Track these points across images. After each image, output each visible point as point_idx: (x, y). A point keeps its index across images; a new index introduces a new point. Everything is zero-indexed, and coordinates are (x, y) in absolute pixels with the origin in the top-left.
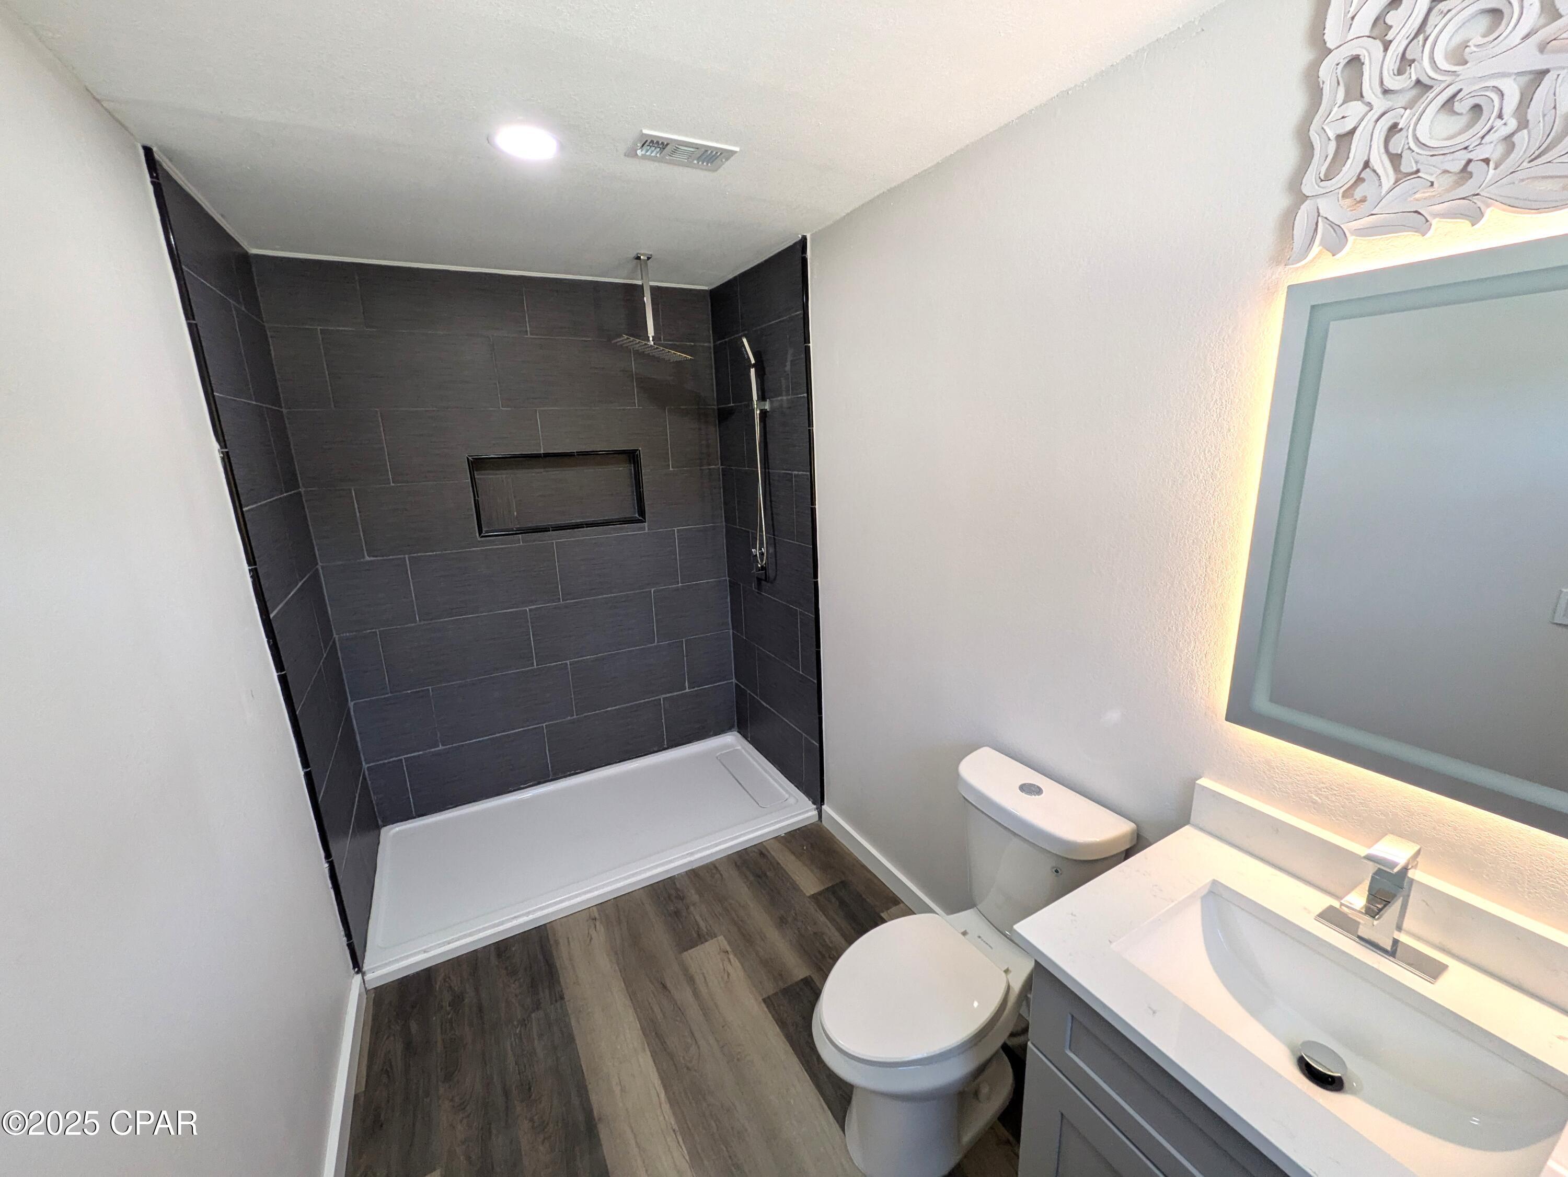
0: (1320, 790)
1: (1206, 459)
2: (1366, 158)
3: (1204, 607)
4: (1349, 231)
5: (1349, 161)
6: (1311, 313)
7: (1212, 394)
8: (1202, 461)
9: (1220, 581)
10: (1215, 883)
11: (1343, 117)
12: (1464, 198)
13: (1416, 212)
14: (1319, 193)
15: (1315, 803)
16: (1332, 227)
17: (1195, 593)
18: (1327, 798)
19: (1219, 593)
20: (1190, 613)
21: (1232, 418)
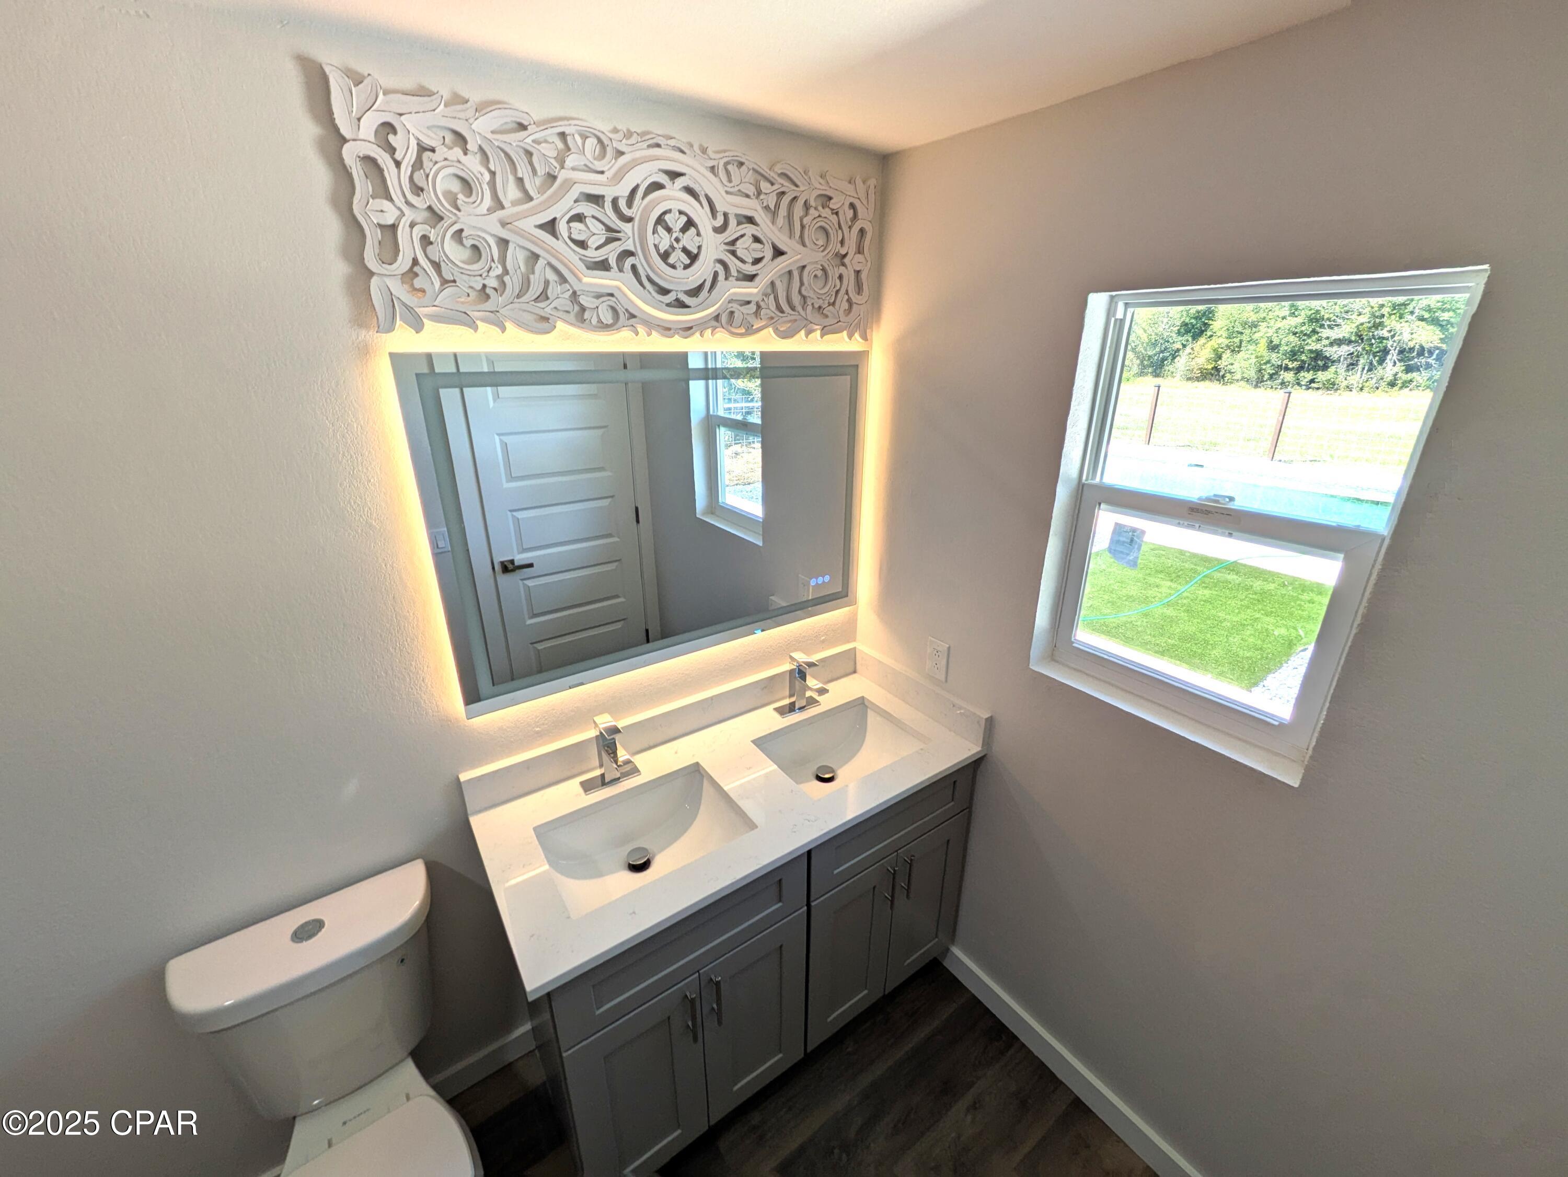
0: (538, 722)
1: (354, 510)
2: (413, 256)
3: (406, 643)
4: (422, 315)
5: (401, 253)
6: (417, 380)
7: (337, 448)
8: (351, 513)
9: (411, 614)
10: (535, 829)
11: (382, 211)
12: (492, 312)
13: (465, 313)
14: (381, 273)
15: (537, 733)
16: (407, 309)
17: (392, 634)
18: (543, 724)
19: (414, 625)
20: (394, 654)
21: (367, 469)
